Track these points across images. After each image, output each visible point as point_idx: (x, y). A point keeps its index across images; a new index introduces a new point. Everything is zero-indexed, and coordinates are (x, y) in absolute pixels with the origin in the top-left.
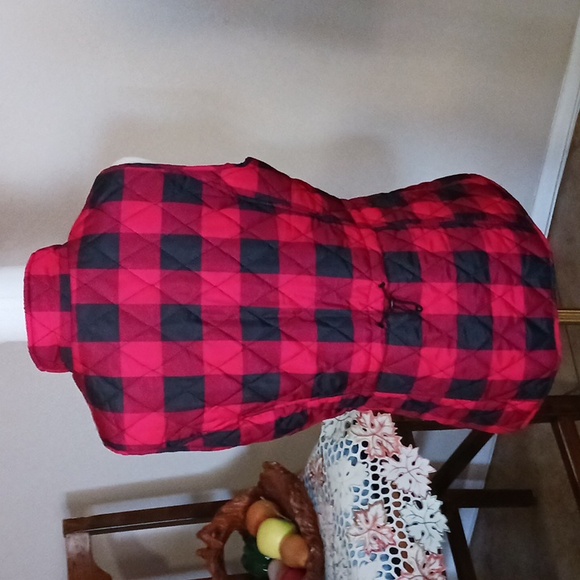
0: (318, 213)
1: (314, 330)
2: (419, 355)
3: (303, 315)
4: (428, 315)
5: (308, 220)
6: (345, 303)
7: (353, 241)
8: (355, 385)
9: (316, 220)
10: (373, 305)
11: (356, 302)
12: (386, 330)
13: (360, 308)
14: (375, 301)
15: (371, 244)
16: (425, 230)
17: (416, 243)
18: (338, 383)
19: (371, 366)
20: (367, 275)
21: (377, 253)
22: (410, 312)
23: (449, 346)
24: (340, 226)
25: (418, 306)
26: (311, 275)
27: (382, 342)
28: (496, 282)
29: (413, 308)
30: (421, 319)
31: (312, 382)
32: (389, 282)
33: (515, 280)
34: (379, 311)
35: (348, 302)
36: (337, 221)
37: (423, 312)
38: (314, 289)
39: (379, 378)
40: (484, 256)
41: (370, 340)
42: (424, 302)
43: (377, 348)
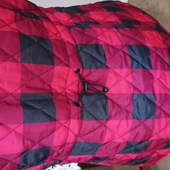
0: (20, 10)
1: (20, 113)
2: (106, 126)
3: (9, 99)
4: (112, 94)
5: (11, 13)
6: (46, 86)
7: (51, 34)
8: (55, 154)
9: (18, 14)
10: (70, 88)
11: (56, 86)
12: (82, 108)
13: (59, 91)
14: (72, 84)
15: (66, 37)
16: (104, 30)
17: (99, 38)
18: (41, 156)
19: (69, 139)
20: (66, 62)
21: (72, 44)
22: (99, 93)
23: (127, 118)
24: (40, 22)
25: (104, 88)
26: (15, 61)
27: (78, 119)
28: (156, 69)
29: (100, 89)
30: (106, 98)
31: (19, 159)
32: (83, 68)
33: (166, 67)
34: (74, 93)
35: (50, 86)
36: (37, 18)
37: (108, 92)
38: (19, 76)
39: (73, 147)
40: (146, 49)
41: (69, 118)
42: (108, 84)
43: (74, 124)
